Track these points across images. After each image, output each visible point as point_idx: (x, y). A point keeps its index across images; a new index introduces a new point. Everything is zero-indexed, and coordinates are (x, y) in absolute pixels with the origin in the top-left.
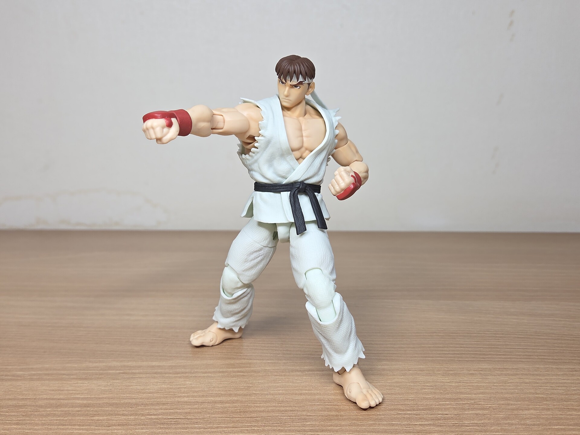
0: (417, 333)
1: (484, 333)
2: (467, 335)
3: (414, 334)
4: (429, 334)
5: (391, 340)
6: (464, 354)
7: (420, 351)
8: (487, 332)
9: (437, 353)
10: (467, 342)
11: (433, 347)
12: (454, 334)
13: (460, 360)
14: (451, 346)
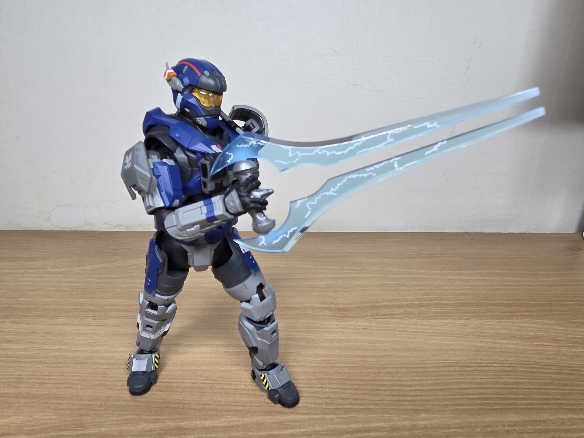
0: (436, 367)
1: (494, 366)
2: (479, 369)
3: (434, 370)
4: (448, 369)
5: (417, 378)
6: (488, 398)
7: (448, 396)
8: (495, 365)
9: (464, 398)
10: (484, 381)
11: (458, 389)
12: (469, 369)
13: (489, 409)
14: (473, 386)
